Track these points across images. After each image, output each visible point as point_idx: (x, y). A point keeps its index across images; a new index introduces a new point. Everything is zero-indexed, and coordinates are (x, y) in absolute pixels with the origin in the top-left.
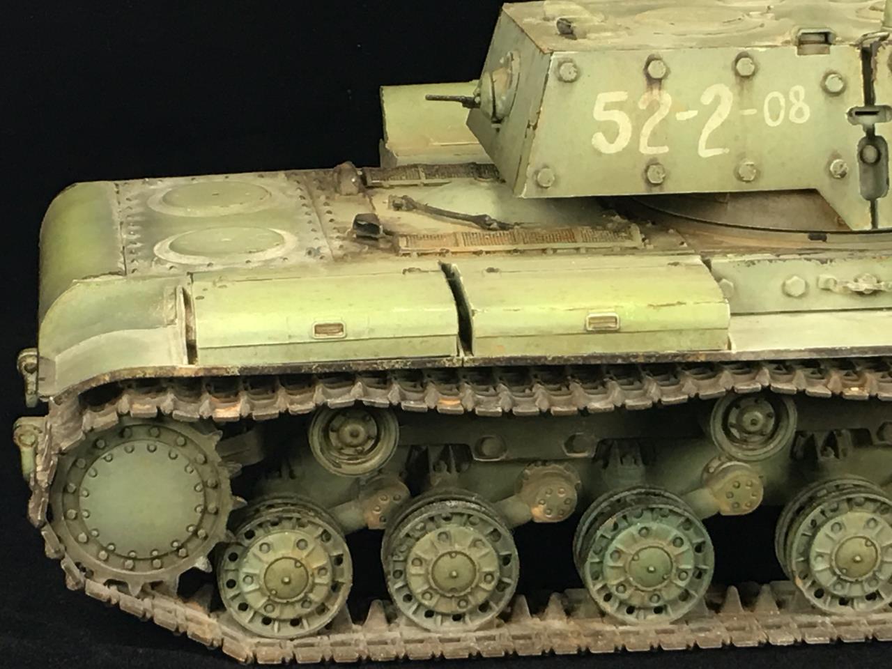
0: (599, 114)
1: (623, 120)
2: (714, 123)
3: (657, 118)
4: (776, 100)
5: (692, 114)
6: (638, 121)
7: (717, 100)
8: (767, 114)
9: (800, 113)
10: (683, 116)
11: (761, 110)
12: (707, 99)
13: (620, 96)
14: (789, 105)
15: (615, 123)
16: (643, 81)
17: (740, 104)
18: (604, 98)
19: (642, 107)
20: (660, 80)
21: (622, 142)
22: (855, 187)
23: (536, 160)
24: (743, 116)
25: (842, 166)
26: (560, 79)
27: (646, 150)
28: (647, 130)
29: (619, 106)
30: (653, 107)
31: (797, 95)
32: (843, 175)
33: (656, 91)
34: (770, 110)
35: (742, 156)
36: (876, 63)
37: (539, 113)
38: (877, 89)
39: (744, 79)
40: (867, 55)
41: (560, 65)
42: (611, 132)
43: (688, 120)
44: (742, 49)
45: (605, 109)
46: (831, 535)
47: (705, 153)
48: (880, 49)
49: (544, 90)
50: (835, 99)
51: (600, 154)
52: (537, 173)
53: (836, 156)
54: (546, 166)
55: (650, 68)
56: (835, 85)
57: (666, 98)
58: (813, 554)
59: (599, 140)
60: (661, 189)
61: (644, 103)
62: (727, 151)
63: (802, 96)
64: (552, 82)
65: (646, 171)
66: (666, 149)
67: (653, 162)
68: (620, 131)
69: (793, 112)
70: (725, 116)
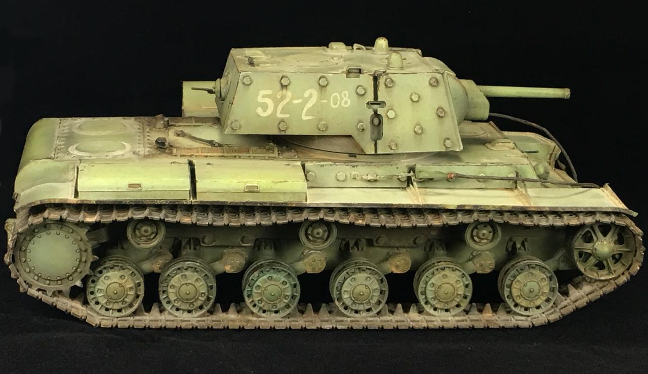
0: (260, 99)
1: (269, 102)
2: (309, 105)
3: (285, 102)
4: (336, 97)
5: (299, 101)
6: (277, 102)
7: (311, 96)
8: (332, 102)
9: (346, 103)
10: (296, 102)
11: (329, 101)
12: (306, 95)
13: (269, 92)
14: (342, 99)
15: (266, 103)
16: (279, 86)
17: (320, 98)
18: (263, 92)
19: (279, 97)
20: (286, 86)
21: (269, 111)
22: (368, 135)
23: (232, 118)
24: (321, 103)
25: (363, 126)
26: (244, 84)
27: (280, 115)
28: (280, 108)
29: (269, 96)
30: (283, 98)
31: (345, 95)
32: (363, 130)
33: (284, 91)
34: (333, 101)
35: (320, 120)
36: (379, 83)
37: (234, 98)
38: (379, 93)
39: (322, 87)
40: (376, 79)
41: (244, 77)
42: (265, 107)
43: (298, 104)
44: (322, 74)
45: (263, 97)
46: (351, 283)
47: (304, 118)
48: (381, 77)
49: (237, 87)
50: (361, 97)
51: (259, 116)
52: (232, 123)
53: (360, 121)
54: (236, 121)
55: (282, 81)
56: (361, 92)
57: (289, 94)
58: (342, 291)
59: (259, 111)
60: (285, 132)
61: (279, 95)
62: (314, 117)
63: (347, 96)
64: (240, 85)
65: (279, 124)
66: (287, 116)
67: (282, 121)
68: (269, 107)
69: (343, 102)
70: (314, 102)
